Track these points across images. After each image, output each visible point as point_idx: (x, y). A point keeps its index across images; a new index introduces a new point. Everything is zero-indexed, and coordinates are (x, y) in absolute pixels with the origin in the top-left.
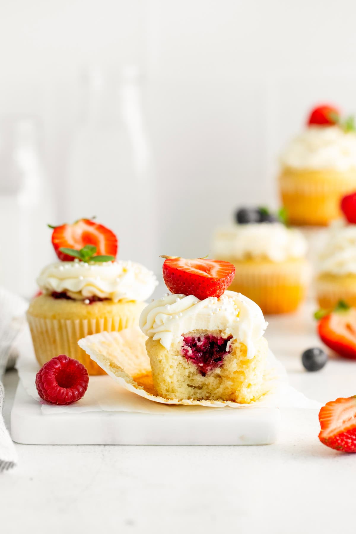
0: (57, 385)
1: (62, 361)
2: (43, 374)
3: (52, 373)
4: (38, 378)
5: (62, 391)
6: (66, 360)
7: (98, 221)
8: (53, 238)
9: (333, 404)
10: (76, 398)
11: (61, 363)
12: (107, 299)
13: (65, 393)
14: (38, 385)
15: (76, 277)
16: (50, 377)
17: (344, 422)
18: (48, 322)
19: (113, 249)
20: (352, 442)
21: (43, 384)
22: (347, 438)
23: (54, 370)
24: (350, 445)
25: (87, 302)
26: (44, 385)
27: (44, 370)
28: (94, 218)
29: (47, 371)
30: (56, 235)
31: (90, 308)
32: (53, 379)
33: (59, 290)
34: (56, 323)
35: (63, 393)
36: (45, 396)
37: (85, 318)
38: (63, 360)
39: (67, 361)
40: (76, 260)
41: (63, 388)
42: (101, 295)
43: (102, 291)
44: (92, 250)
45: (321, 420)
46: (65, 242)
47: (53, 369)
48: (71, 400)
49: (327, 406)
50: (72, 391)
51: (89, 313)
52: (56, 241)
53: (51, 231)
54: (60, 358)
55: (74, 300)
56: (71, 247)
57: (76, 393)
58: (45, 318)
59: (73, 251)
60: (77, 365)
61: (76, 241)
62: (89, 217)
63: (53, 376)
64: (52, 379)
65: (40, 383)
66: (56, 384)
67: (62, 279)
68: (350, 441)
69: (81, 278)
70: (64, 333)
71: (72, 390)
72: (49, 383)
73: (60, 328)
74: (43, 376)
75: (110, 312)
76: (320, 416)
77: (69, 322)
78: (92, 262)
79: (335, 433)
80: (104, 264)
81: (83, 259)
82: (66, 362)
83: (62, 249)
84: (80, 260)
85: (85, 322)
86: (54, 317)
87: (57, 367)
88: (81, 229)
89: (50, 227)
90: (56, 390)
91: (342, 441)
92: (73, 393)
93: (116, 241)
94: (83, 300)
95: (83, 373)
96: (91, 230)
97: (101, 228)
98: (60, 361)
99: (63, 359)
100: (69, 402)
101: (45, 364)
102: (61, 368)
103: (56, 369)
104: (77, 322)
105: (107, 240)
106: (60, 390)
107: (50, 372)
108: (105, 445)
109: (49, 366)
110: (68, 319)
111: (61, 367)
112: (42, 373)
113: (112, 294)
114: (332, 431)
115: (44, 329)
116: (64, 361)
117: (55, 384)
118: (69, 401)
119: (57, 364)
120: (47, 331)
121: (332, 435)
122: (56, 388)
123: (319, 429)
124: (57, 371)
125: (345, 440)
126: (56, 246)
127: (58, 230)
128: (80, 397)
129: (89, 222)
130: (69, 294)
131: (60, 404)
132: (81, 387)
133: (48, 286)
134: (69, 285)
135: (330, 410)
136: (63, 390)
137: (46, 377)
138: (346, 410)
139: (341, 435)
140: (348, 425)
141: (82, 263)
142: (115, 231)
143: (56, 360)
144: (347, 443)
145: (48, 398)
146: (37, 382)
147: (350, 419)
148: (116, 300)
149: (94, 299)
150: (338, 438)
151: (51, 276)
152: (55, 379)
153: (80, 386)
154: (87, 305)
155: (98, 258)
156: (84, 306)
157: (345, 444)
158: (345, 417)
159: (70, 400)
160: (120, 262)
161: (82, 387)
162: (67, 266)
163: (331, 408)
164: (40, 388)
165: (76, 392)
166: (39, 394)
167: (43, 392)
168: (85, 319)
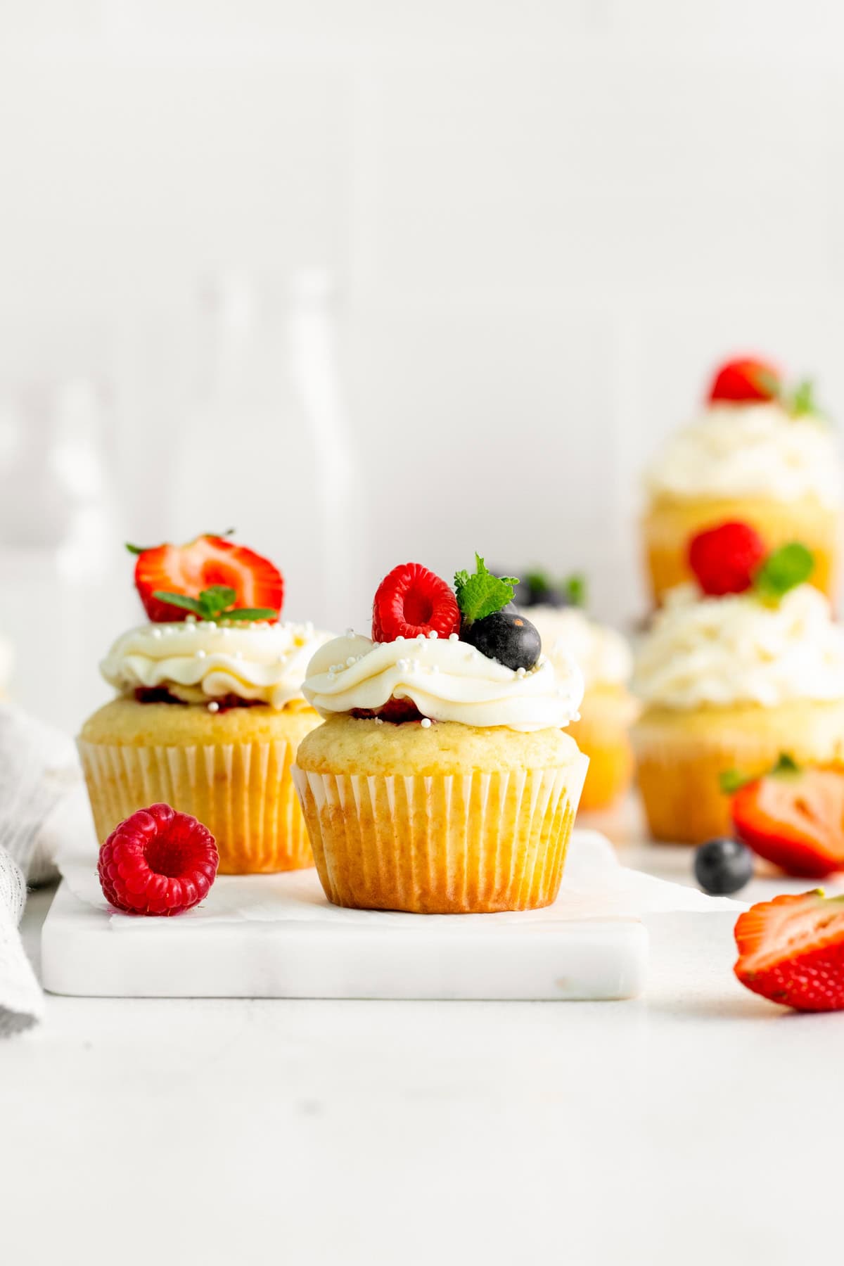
0: (147, 867)
1: (159, 817)
2: (116, 845)
3: (138, 842)
4: (105, 854)
5: (159, 881)
6: (167, 815)
7: (238, 540)
8: (138, 573)
9: (766, 907)
10: (190, 899)
11: (158, 820)
12: (258, 704)
13: (166, 885)
14: (105, 870)
15: (190, 654)
16: (131, 851)
17: (791, 942)
18: (127, 752)
19: (273, 596)
20: (810, 983)
21: (115, 866)
22: (799, 973)
23: (142, 836)
24: (804, 988)
25: (214, 706)
26: (119, 869)
27: (118, 836)
28: (230, 532)
29: (126, 837)
30: (144, 566)
31: (221, 719)
32: (138, 855)
33: (151, 682)
34: (143, 753)
35: (162, 885)
36: (120, 893)
37: (210, 741)
38: (161, 815)
39: (170, 816)
40: (191, 618)
41: (160, 876)
42: (247, 694)
43: (249, 685)
44: (226, 596)
45: (740, 937)
46: (167, 579)
47: (138, 834)
48: (178, 903)
49: (752, 911)
50: (180, 882)
51: (217, 730)
52: (145, 578)
53: (134, 559)
54: (154, 811)
55: (184, 704)
56: (180, 592)
57: (191, 887)
58: (120, 744)
59: (183, 599)
60: (192, 826)
61: (189, 579)
62: (219, 530)
63: (138, 848)
64: (136, 855)
65: (109, 866)
66: (146, 865)
67: (156, 660)
68: (804, 980)
69: (202, 654)
70: (163, 778)
71: (182, 880)
72: (132, 862)
73: (154, 766)
74: (116, 849)
75: (265, 731)
76: (737, 931)
77: (172, 752)
78: (226, 621)
79: (772, 961)
80: (253, 625)
81: (203, 615)
82: (167, 819)
83: (158, 594)
84: (199, 619)
85: (210, 751)
86: (139, 742)
87: (148, 828)
88: (203, 555)
89: (133, 549)
90: (147, 876)
91: (787, 978)
92: (184, 887)
93: (279, 582)
94: (205, 704)
95: (206, 845)
96: (224, 557)
97: (247, 555)
98: (154, 817)
99: (160, 811)
100: (174, 908)
101: (120, 824)
102: (156, 833)
103: (145, 833)
104: (191, 750)
105: (259, 579)
106: (154, 880)
107: (131, 839)
108: (253, 998)
109: (130, 828)
110: (172, 745)
111: (156, 829)
112: (113, 843)
113: (269, 690)
114: (764, 959)
115: (117, 771)
116: (164, 818)
117: (143, 866)
118: (175, 906)
119: (147, 823)
120: (124, 776)
121: (764, 966)
122: (144, 875)
123: (734, 955)
124: (147, 839)
125: (794, 976)
126: (144, 589)
127: (147, 557)
128: (199, 897)
129: (219, 543)
130: (175, 691)
131: (152, 914)
132: (201, 874)
133: (127, 676)
134: (175, 671)
135: (761, 919)
136: (161, 880)
137: (123, 851)
138: (795, 917)
139: (785, 965)
140: (801, 946)
141: (203, 624)
142: (277, 563)
143: (146, 813)
144: (798, 985)
145: (127, 898)
146: (103, 864)
147: (804, 936)
148: (279, 705)
149: (230, 702)
150: (778, 972)
151: (135, 652)
152: (142, 855)
153: (198, 873)
154: (215, 713)
155: (239, 613)
156: (206, 717)
157: (793, 987)
158: (794, 930)
159: (176, 903)
160: (289, 625)
161: (205, 874)
162: (169, 631)
163: (761, 914)
164: (109, 879)
165: (190, 885)
166: (106, 893)
167: (116, 885)
168: (209, 745)
